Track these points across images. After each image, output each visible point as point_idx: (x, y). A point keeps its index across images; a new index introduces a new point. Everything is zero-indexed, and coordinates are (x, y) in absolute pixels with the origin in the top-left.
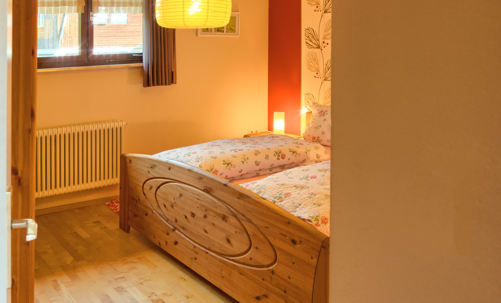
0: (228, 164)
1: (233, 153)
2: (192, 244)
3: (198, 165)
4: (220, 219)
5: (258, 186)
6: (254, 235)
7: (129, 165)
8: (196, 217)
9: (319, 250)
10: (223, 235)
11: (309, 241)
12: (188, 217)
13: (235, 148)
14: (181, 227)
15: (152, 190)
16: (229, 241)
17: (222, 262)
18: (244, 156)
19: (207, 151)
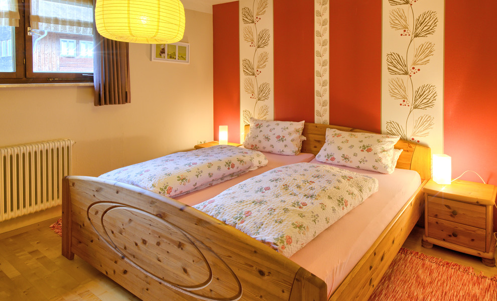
0: (182, 180)
1: (187, 167)
2: (145, 274)
3: (150, 184)
4: (175, 246)
5: (217, 206)
6: (215, 265)
7: (72, 188)
8: (147, 244)
9: (292, 282)
10: (179, 264)
11: (279, 272)
12: (139, 245)
13: (189, 162)
14: (131, 254)
15: (98, 215)
16: (185, 271)
17: (178, 294)
18: (198, 169)
19: (160, 168)
